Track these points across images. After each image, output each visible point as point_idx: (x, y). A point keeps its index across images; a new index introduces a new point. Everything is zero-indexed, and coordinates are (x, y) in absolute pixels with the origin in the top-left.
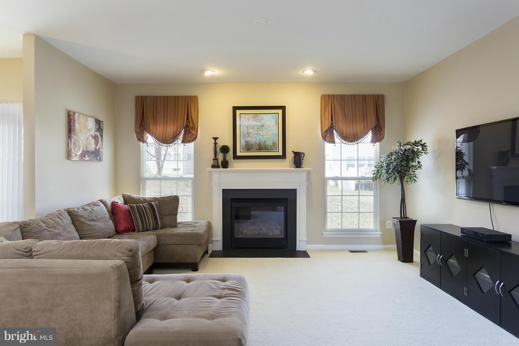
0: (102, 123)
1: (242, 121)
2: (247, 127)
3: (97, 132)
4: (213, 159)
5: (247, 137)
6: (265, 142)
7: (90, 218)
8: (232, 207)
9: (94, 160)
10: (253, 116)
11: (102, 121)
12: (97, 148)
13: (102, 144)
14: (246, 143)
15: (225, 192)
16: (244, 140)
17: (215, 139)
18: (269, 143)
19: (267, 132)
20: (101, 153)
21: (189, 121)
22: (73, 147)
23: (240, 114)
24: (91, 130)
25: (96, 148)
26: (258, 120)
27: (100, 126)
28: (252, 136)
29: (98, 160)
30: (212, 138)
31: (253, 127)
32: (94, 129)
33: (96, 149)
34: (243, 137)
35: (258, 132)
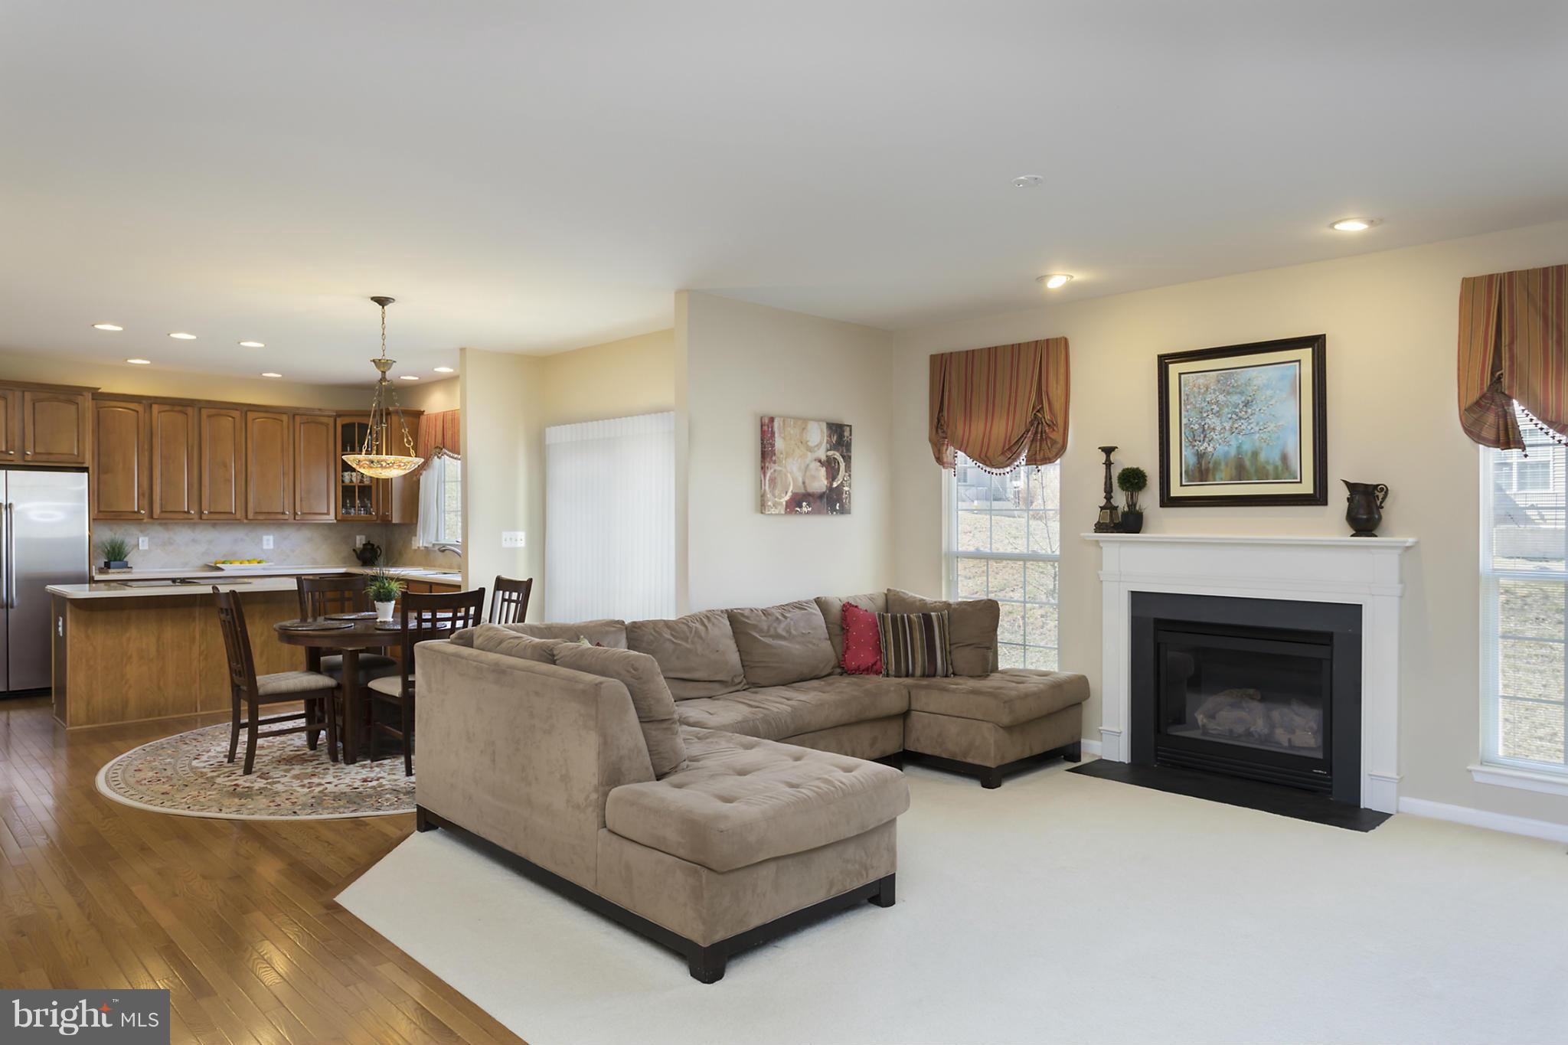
0: (848, 428)
1: (1187, 395)
2: (1201, 413)
3: (834, 450)
4: (1100, 507)
5: (1200, 441)
6: (1255, 454)
7: (772, 631)
8: (1159, 644)
9: (825, 511)
10: (1217, 376)
11: (848, 426)
12: (835, 485)
13: (850, 476)
14: (1198, 459)
15: (1140, 600)
16: (1192, 451)
17: (1108, 451)
18: (1270, 455)
19: (1261, 423)
20: (844, 496)
21: (1042, 407)
22: (770, 487)
23: (1180, 374)
24: (816, 449)
25: (831, 484)
26: (1233, 387)
27: (841, 436)
28: (1214, 436)
29: (836, 510)
30: (1099, 448)
31: (1218, 409)
32: (824, 446)
33: (830, 488)
34: (1189, 440)
35: (1233, 423)
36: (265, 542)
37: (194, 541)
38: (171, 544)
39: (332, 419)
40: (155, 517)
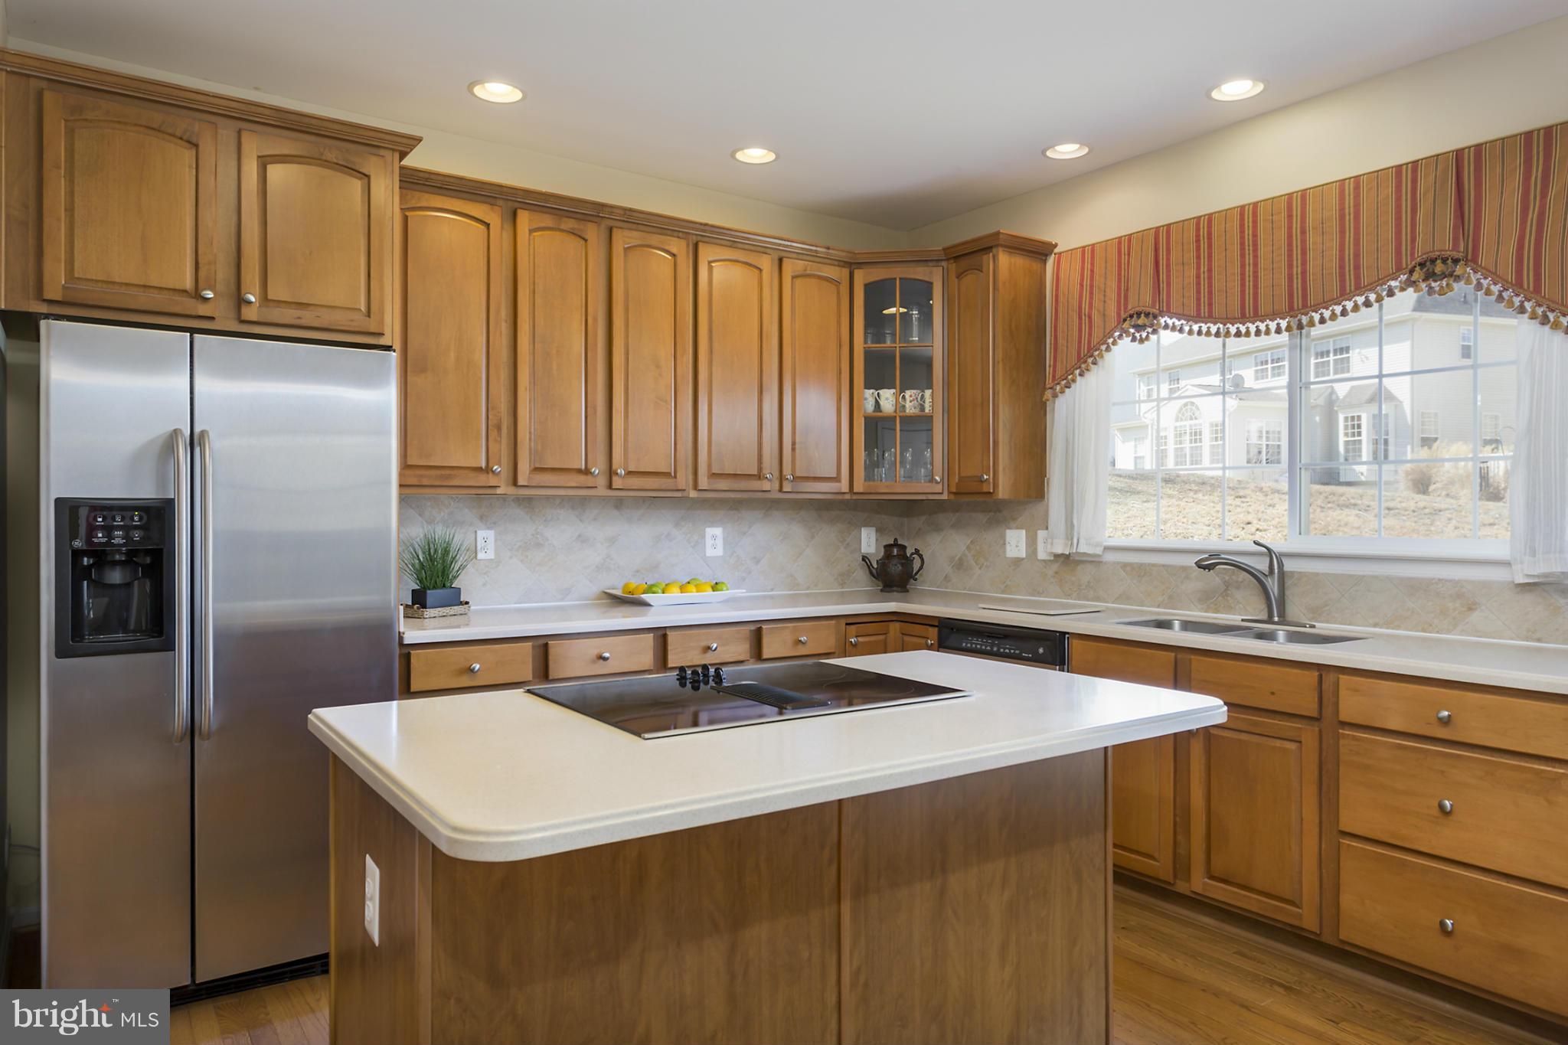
36: (709, 542)
37: (582, 539)
38: (538, 545)
39: (846, 271)
40: (521, 481)
